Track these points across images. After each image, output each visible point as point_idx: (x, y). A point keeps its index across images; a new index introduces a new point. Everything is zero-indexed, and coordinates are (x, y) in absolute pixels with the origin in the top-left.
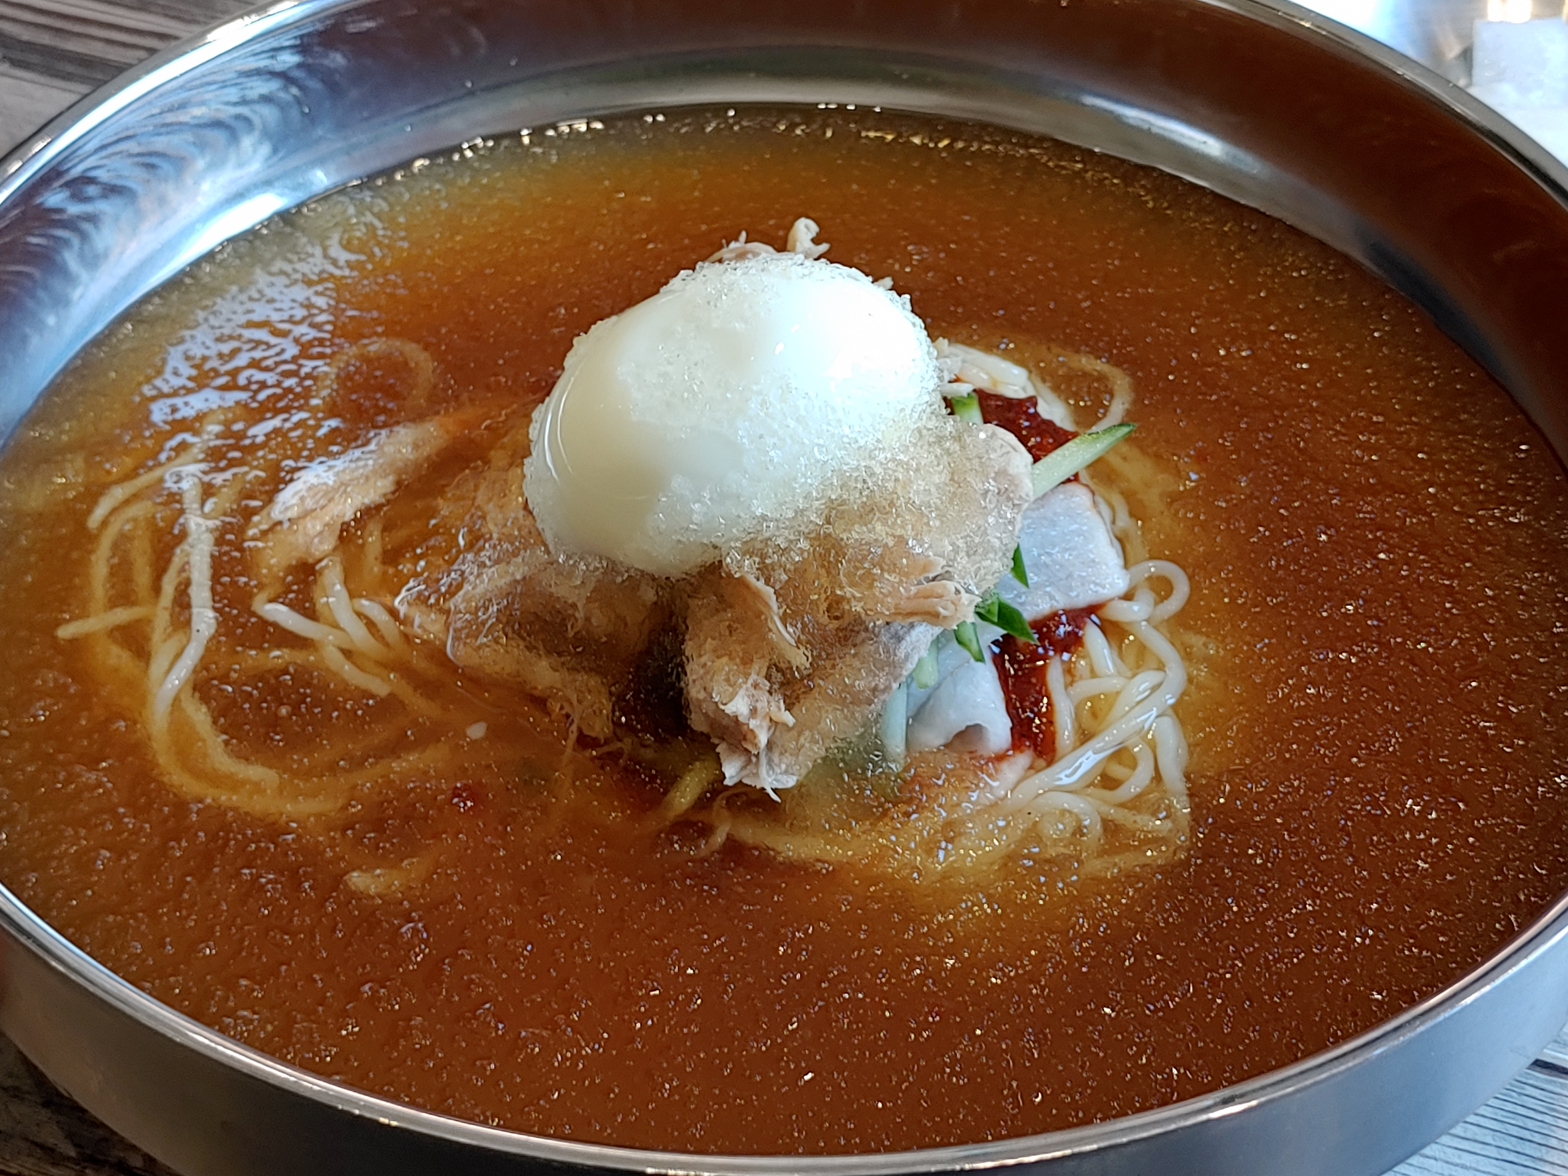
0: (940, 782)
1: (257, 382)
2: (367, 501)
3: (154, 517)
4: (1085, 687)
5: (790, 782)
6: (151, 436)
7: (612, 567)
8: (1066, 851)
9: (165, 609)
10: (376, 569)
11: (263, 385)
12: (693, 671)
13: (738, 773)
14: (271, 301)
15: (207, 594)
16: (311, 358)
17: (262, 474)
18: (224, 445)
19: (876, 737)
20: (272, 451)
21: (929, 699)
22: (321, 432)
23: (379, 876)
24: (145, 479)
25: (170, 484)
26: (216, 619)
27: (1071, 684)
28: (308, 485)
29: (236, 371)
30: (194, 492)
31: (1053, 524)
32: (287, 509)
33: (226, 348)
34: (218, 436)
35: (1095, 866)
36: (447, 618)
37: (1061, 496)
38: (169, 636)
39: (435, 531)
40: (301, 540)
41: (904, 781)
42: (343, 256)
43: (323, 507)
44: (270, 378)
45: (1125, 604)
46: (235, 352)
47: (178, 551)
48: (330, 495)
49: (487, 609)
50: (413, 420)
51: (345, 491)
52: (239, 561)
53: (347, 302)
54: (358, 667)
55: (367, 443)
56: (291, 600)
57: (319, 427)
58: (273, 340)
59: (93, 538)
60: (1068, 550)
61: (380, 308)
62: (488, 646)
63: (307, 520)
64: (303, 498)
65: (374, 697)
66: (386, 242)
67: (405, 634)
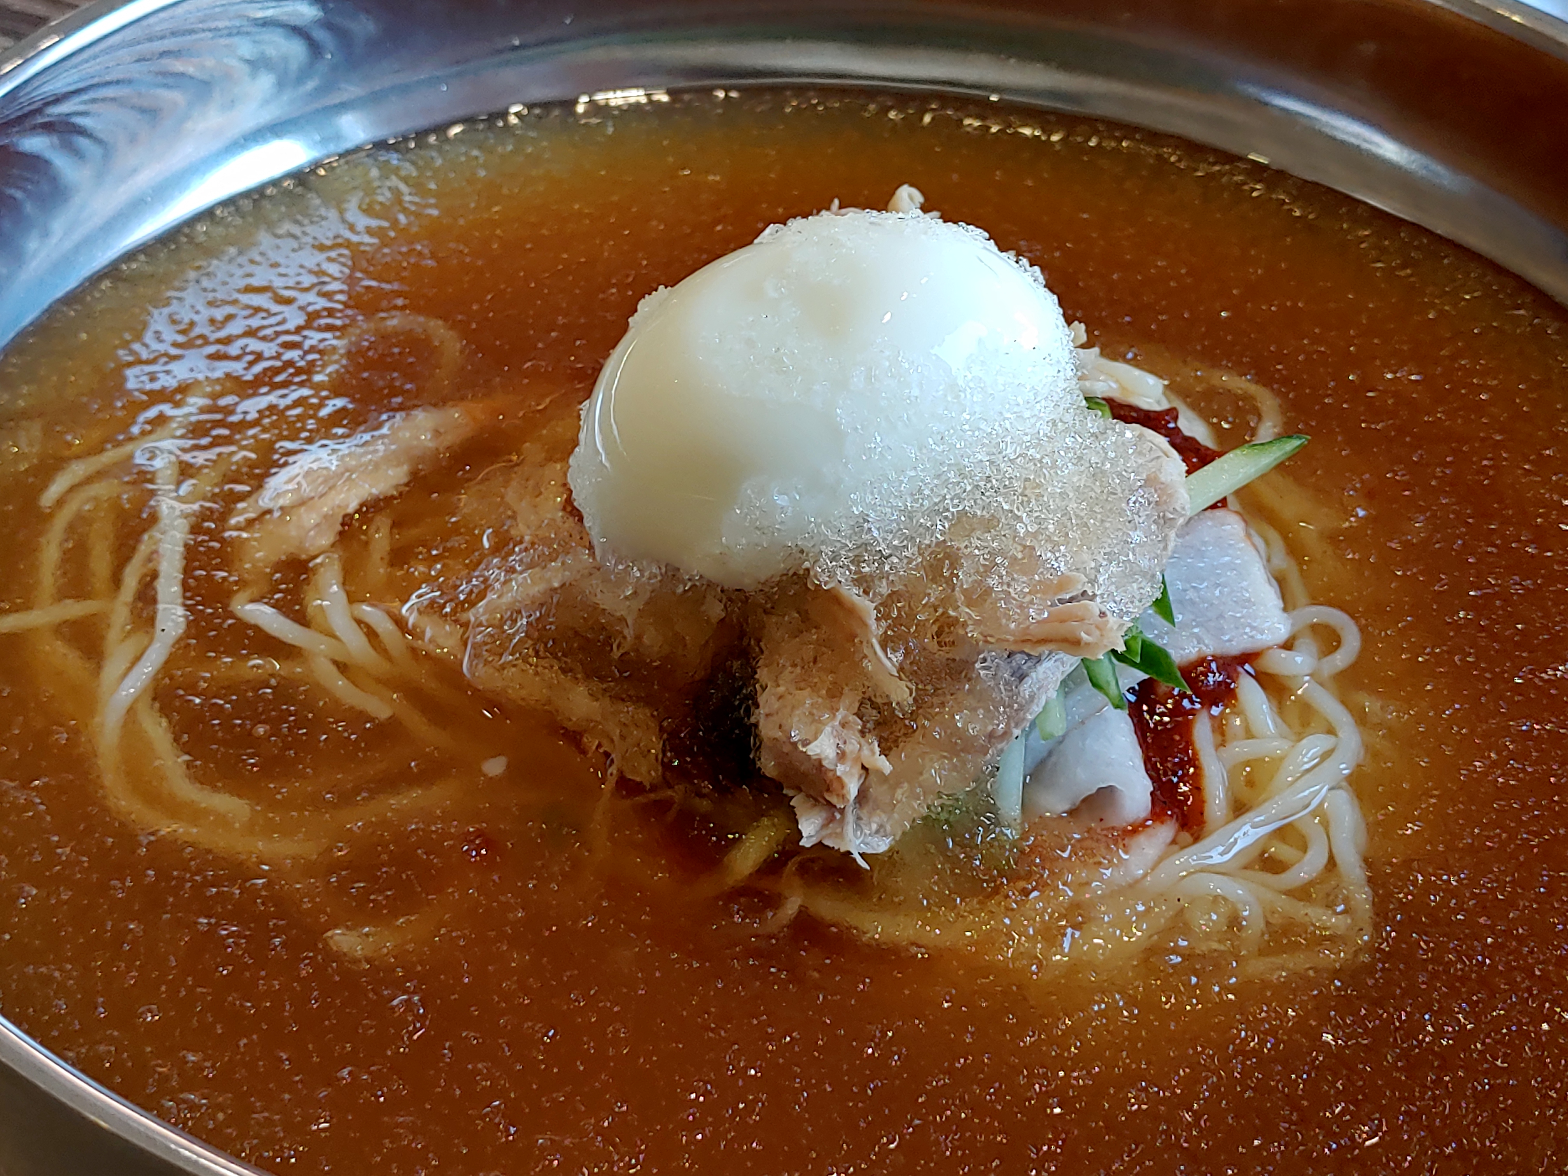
0: (1065, 855)
1: (252, 353)
2: (374, 491)
3: (119, 497)
4: (1240, 749)
5: (881, 846)
6: (123, 407)
7: (672, 573)
8: (1222, 948)
9: (126, 604)
10: (382, 570)
11: (259, 357)
12: (767, 701)
13: (817, 832)
14: (275, 265)
15: (176, 589)
16: (320, 329)
17: (253, 456)
18: (207, 421)
19: (989, 796)
20: (265, 430)
21: (1050, 754)
22: (324, 413)
23: (367, 935)
24: (110, 456)
25: (140, 459)
26: (186, 617)
27: (1223, 744)
28: (306, 468)
29: (228, 341)
30: (169, 472)
31: (1201, 555)
32: (279, 495)
33: (219, 314)
34: (202, 410)
35: (1258, 967)
36: (464, 633)
37: (1209, 523)
38: (129, 634)
39: (455, 530)
40: (293, 533)
41: (1022, 852)
42: (363, 222)
43: (320, 497)
44: (269, 349)
45: (1284, 654)
46: (230, 318)
47: (146, 537)
48: (331, 483)
49: (515, 621)
50: (435, 405)
51: (349, 478)
52: (218, 553)
53: (365, 271)
54: (354, 683)
55: (380, 426)
56: (278, 600)
57: (321, 405)
58: (275, 308)
59: (46, 518)
60: (1219, 585)
61: (402, 280)
62: (514, 666)
63: (303, 509)
64: (298, 483)
65: (371, 720)
66: (413, 208)
67: (414, 650)
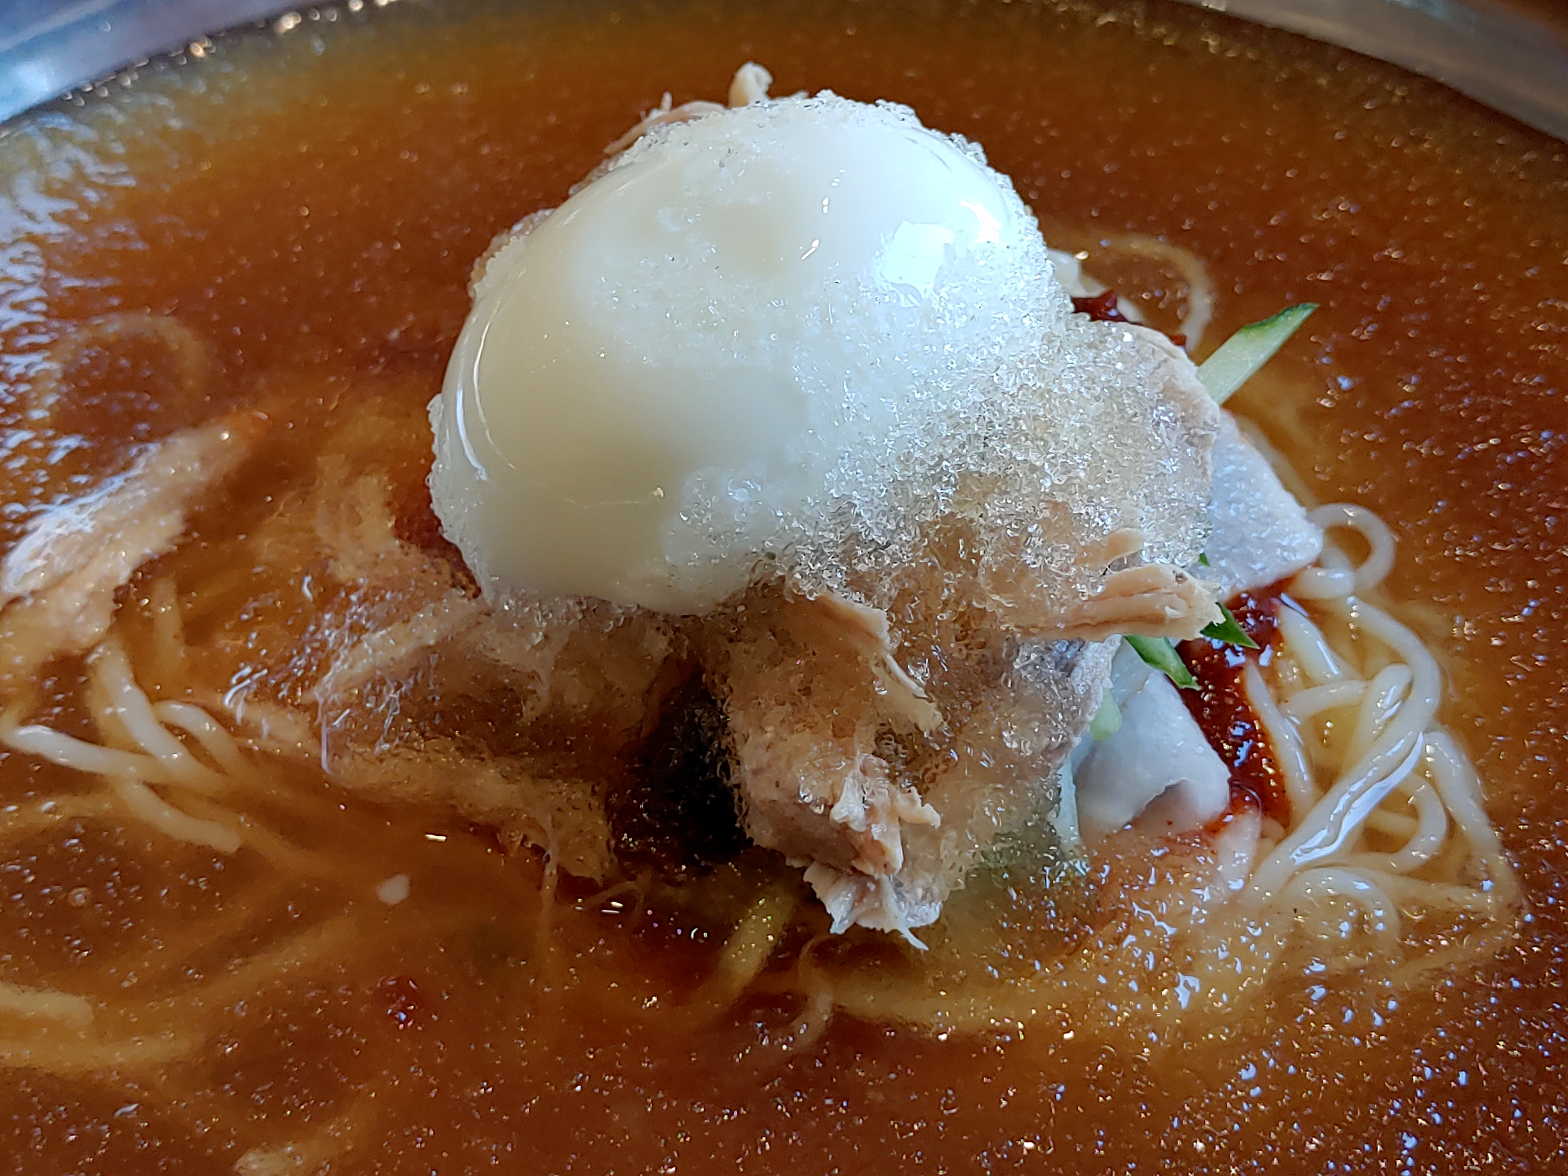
2: (147, 550)
4: (1303, 702)
5: (931, 913)
7: (597, 608)
10: (181, 653)
12: (752, 756)
13: (851, 912)
16: (21, 351)
19: (1050, 827)
22: (55, 458)
27: (1283, 699)
28: (53, 534)
32: (27, 575)
36: (313, 720)
39: (263, 582)
40: (56, 622)
41: (1100, 886)
42: (43, 206)
43: (81, 570)
45: (1320, 573)
48: (91, 549)
49: (379, 696)
50: (193, 426)
51: (111, 541)
53: (61, 268)
54: (182, 810)
55: (131, 465)
56: (56, 717)
57: (48, 450)
61: (111, 272)
62: (397, 755)
63: (61, 590)
64: (48, 558)
65: (218, 855)
66: (102, 181)
67: (247, 752)
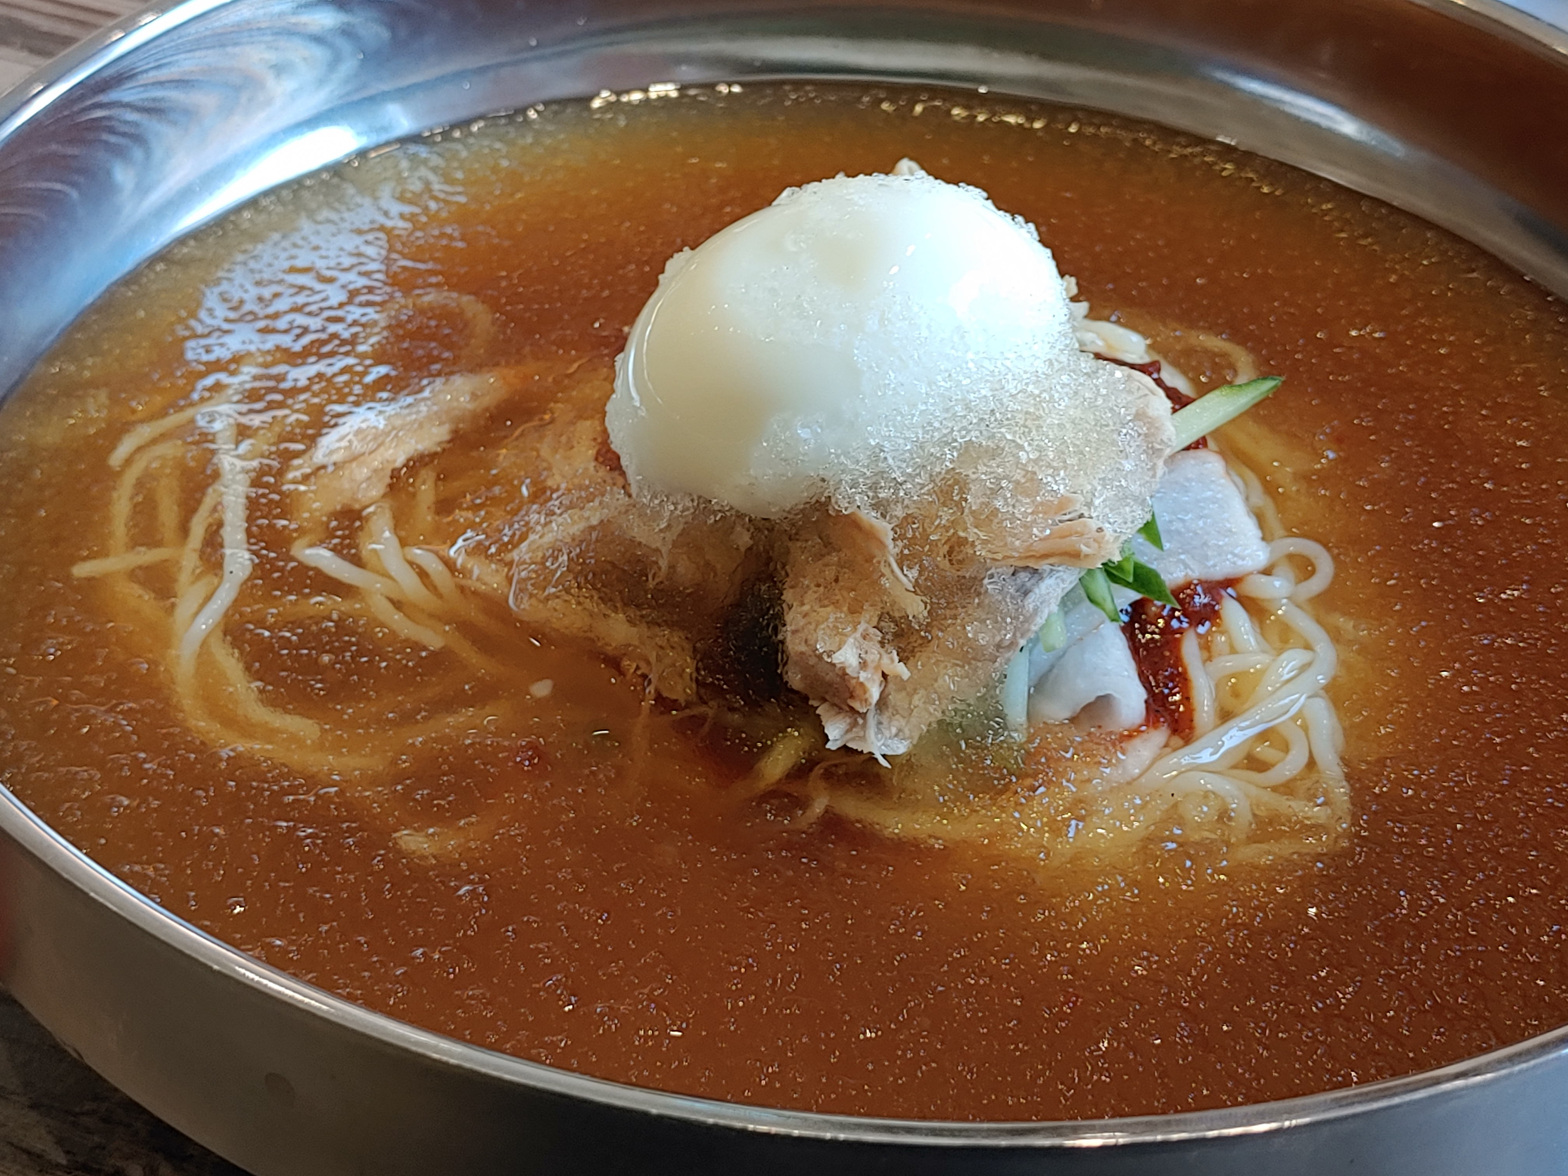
0: (1068, 755)
1: (299, 327)
2: (420, 447)
3: (184, 457)
4: (1227, 663)
5: (900, 748)
6: (182, 376)
8: (1213, 836)
9: (195, 550)
10: (429, 518)
11: (305, 330)
12: (793, 619)
13: (842, 736)
14: (316, 248)
15: (241, 536)
16: (361, 305)
17: (305, 418)
18: (261, 388)
19: (997, 702)
20: (315, 395)
21: (1052, 667)
22: (369, 379)
23: (433, 835)
24: (173, 420)
25: (201, 422)
26: (252, 560)
27: (1210, 659)
28: (356, 428)
29: (276, 316)
30: (228, 433)
31: (1186, 490)
32: (332, 452)
33: (267, 293)
34: (255, 378)
35: (1247, 853)
36: (509, 570)
37: (1192, 462)
38: (198, 578)
39: (496, 480)
40: (347, 486)
41: (1028, 752)
42: (396, 208)
43: (371, 453)
44: (314, 323)
45: (1264, 579)
46: (276, 295)
47: (210, 490)
48: (380, 440)
49: (557, 558)
50: (471, 371)
51: (396, 436)
52: (278, 504)
53: (399, 252)
54: (409, 617)
55: (421, 390)
56: (335, 545)
57: (365, 373)
58: (318, 286)
59: (117, 475)
60: (1202, 517)
61: (435, 260)
62: (558, 597)
63: (354, 464)
64: (350, 441)
65: (426, 649)
66: (442, 196)
67: (462, 589)
